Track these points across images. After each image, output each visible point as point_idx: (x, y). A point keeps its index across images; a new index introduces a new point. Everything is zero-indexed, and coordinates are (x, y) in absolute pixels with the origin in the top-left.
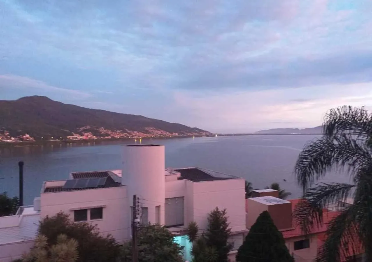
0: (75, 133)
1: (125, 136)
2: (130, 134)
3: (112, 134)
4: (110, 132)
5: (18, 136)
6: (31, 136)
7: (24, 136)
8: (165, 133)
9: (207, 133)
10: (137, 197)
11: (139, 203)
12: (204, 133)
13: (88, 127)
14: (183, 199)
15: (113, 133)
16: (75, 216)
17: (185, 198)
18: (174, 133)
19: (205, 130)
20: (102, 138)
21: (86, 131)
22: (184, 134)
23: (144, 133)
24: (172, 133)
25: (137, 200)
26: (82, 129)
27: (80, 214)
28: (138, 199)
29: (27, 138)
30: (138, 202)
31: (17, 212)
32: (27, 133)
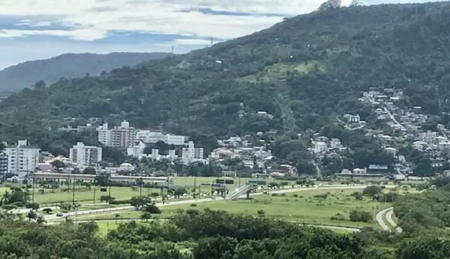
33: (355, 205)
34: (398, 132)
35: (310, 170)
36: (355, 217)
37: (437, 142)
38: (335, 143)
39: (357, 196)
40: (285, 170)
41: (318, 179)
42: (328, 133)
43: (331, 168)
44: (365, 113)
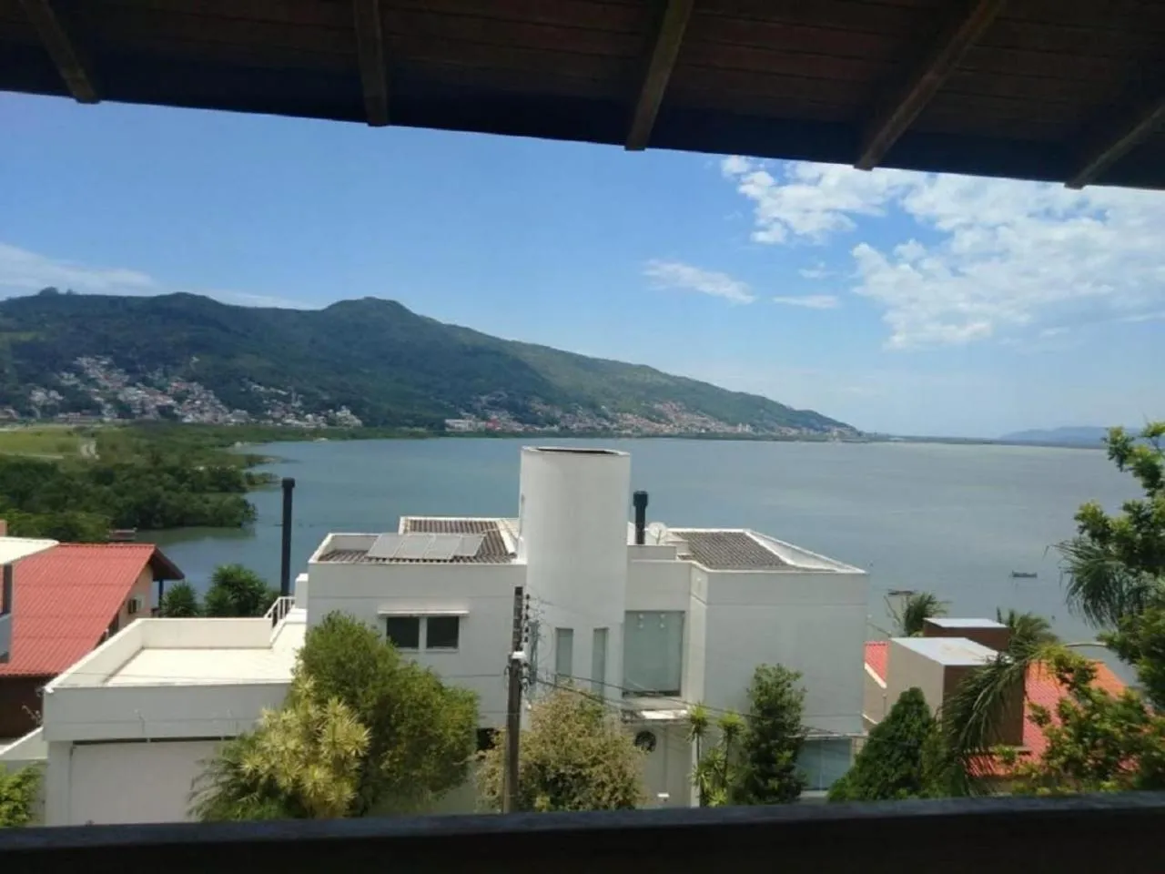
0: (467, 411)
1: (600, 427)
2: (612, 421)
3: (563, 417)
4: (558, 414)
5: (323, 413)
6: (354, 412)
7: (338, 414)
8: (713, 424)
9: (844, 430)
10: (525, 592)
11: (529, 611)
12: (836, 431)
15: (568, 415)
16: (389, 627)
18: (740, 426)
19: (840, 420)
20: (538, 429)
21: (494, 405)
22: (772, 429)
23: (653, 420)
24: (735, 425)
25: (525, 602)
26: (484, 399)
27: (402, 630)
28: (528, 597)
29: (346, 419)
30: (528, 607)
31: (271, 611)
32: (348, 404)
33: (64, 440)
34: (106, 388)
35: (31, 414)
36: (61, 449)
37: (136, 395)
38: (53, 394)
39: (69, 433)
40: (8, 413)
41: (38, 421)
42: (48, 386)
43: (49, 412)
44: (79, 372)
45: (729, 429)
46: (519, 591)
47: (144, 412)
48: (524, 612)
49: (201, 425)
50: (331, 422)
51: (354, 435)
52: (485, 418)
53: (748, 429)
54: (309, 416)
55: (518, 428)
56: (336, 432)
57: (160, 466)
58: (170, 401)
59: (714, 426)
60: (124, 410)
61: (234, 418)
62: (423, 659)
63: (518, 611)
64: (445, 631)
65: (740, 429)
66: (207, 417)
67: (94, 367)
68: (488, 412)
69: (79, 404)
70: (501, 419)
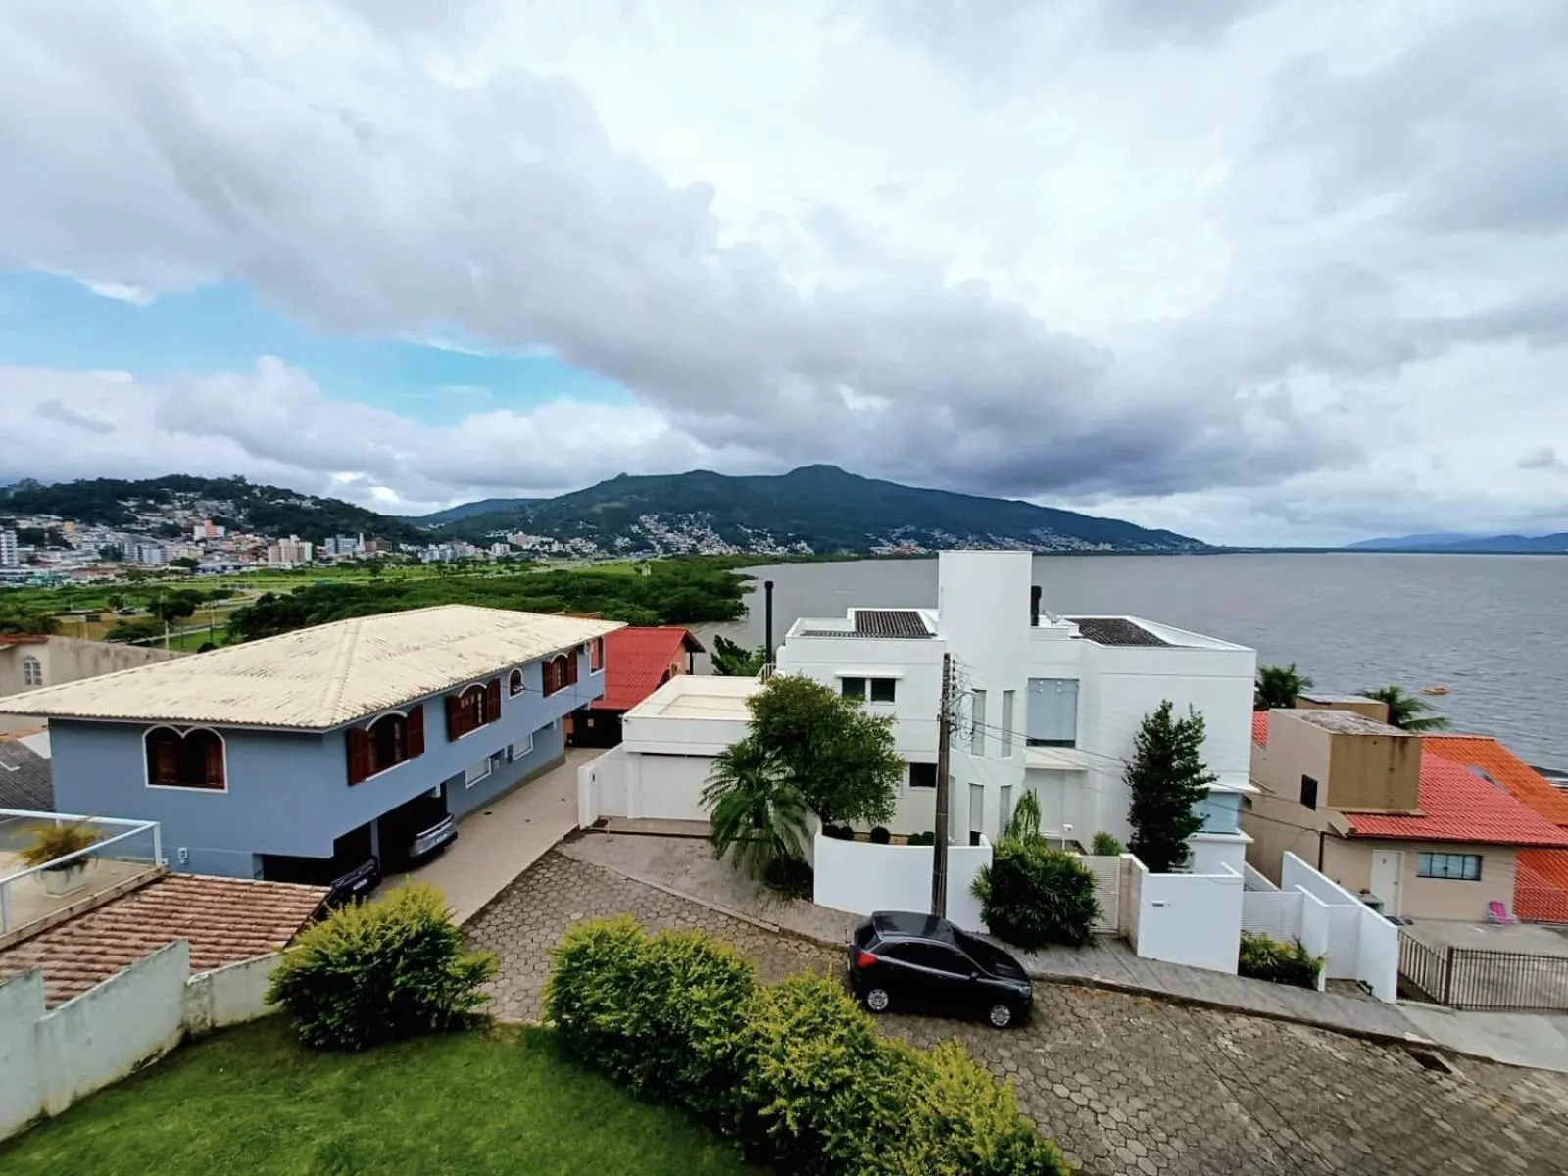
0: (887, 541)
3: (957, 543)
4: (953, 540)
5: (789, 546)
6: (808, 545)
7: (799, 546)
9: (1194, 544)
10: (952, 658)
11: (955, 673)
12: (1187, 546)
13: (911, 529)
14: (1077, 686)
15: (961, 541)
16: (844, 685)
17: (1081, 684)
18: (1101, 545)
19: (1190, 536)
21: (906, 536)
22: (1129, 546)
23: (1028, 543)
24: (1097, 545)
25: (952, 665)
26: (898, 531)
27: (853, 686)
28: (954, 662)
29: (803, 548)
30: (954, 670)
31: (760, 673)
32: (805, 540)
33: (634, 566)
34: (656, 534)
35: (616, 552)
37: (674, 538)
38: (627, 540)
39: (637, 563)
41: (621, 556)
42: (624, 535)
43: (626, 550)
44: (641, 526)
45: (1091, 547)
46: (946, 656)
47: (679, 549)
48: (951, 673)
49: (712, 556)
50: (792, 550)
51: (808, 559)
52: (898, 545)
53: (1108, 547)
54: (780, 548)
55: (922, 550)
56: (796, 558)
57: (689, 581)
58: (694, 542)
59: (1077, 544)
60: (667, 548)
61: (733, 550)
62: (871, 709)
63: (946, 672)
64: (884, 689)
65: (1101, 546)
66: (715, 552)
67: (649, 521)
68: (902, 541)
69: (641, 544)
70: (909, 545)
